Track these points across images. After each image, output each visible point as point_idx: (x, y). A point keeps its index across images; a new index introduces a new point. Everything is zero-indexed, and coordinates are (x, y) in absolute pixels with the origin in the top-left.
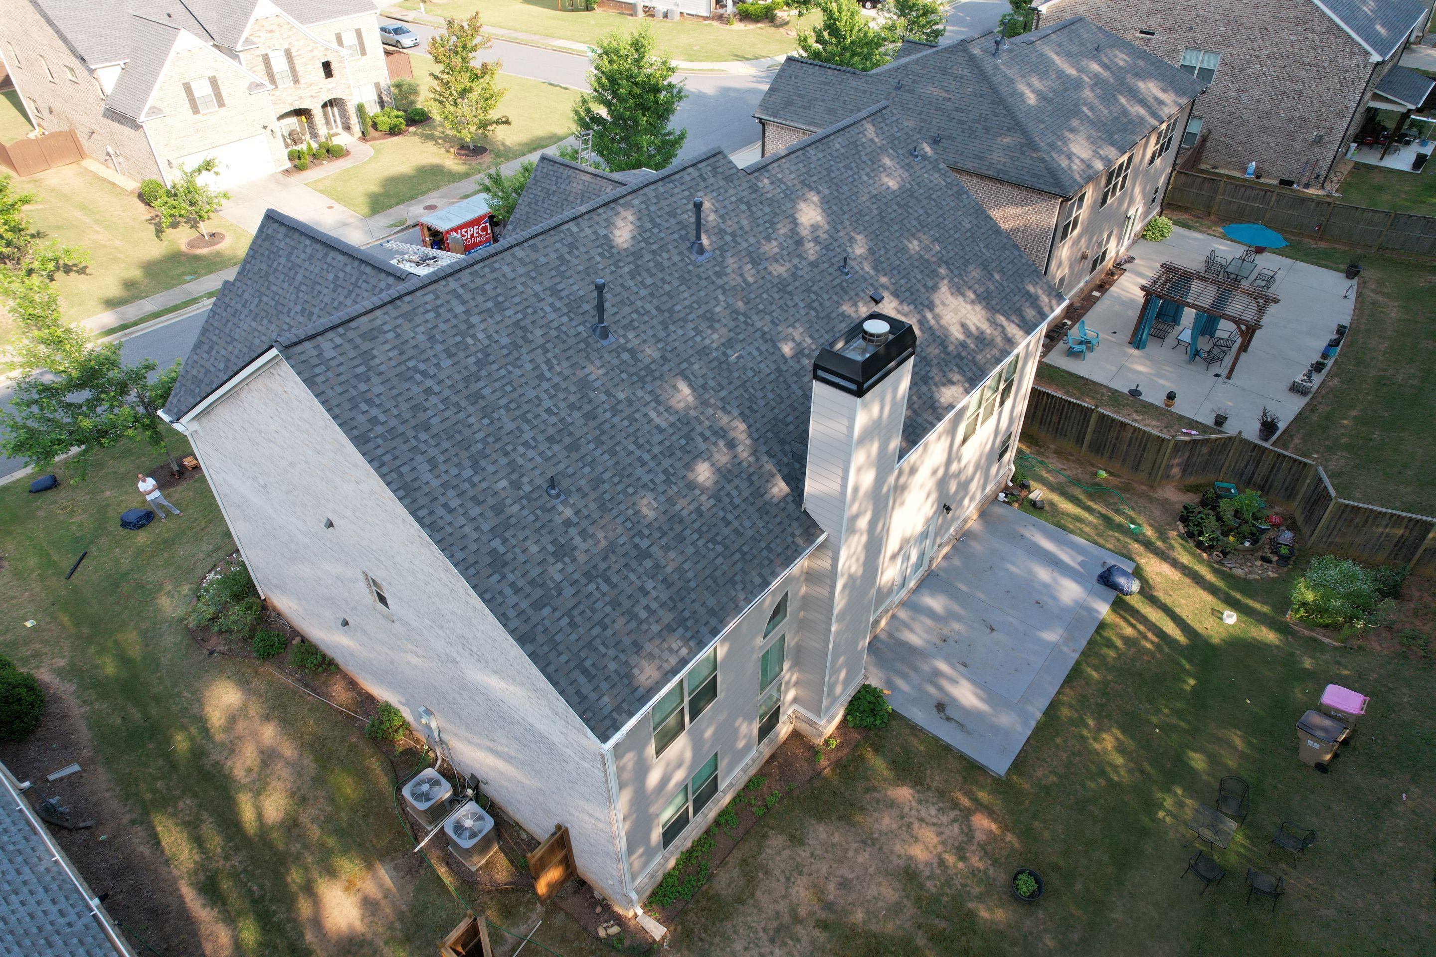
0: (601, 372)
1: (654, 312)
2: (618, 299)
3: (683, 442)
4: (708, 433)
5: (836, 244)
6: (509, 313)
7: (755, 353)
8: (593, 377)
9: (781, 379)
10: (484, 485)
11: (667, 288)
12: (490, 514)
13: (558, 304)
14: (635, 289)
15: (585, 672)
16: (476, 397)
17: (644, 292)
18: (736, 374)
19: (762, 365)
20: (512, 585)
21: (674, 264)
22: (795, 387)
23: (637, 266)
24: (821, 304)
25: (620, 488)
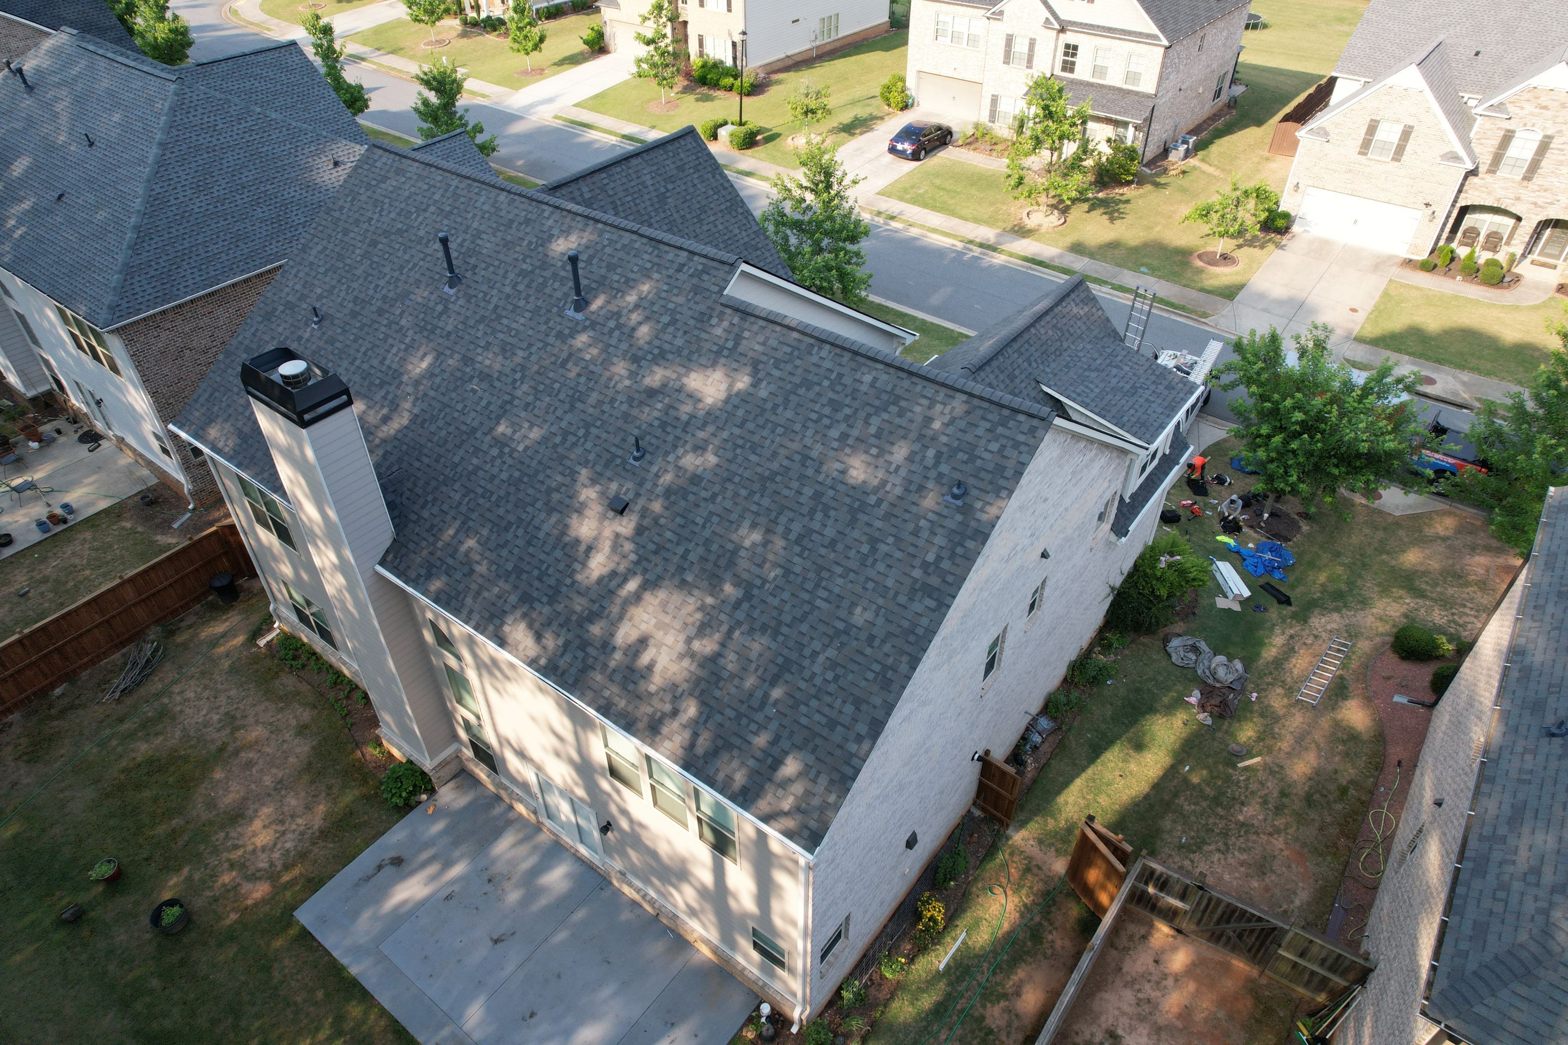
0: (420, 300)
1: (491, 307)
2: (492, 276)
3: (377, 382)
4: (390, 397)
5: (678, 432)
6: (446, 222)
7: (484, 403)
8: (412, 297)
9: (465, 437)
10: (316, 282)
11: (522, 303)
12: (298, 295)
13: (466, 244)
14: (508, 281)
15: (211, 395)
16: (374, 243)
17: (508, 290)
18: (454, 395)
19: (473, 414)
20: (257, 330)
21: (551, 296)
22: (461, 452)
23: (532, 272)
24: (575, 444)
25: (331, 357)
